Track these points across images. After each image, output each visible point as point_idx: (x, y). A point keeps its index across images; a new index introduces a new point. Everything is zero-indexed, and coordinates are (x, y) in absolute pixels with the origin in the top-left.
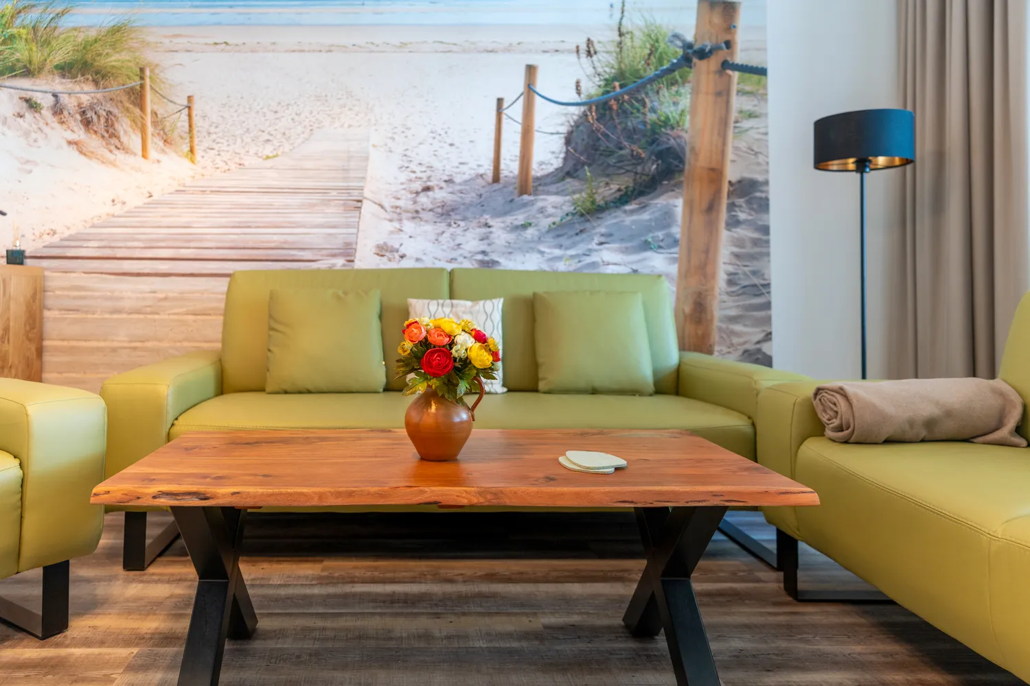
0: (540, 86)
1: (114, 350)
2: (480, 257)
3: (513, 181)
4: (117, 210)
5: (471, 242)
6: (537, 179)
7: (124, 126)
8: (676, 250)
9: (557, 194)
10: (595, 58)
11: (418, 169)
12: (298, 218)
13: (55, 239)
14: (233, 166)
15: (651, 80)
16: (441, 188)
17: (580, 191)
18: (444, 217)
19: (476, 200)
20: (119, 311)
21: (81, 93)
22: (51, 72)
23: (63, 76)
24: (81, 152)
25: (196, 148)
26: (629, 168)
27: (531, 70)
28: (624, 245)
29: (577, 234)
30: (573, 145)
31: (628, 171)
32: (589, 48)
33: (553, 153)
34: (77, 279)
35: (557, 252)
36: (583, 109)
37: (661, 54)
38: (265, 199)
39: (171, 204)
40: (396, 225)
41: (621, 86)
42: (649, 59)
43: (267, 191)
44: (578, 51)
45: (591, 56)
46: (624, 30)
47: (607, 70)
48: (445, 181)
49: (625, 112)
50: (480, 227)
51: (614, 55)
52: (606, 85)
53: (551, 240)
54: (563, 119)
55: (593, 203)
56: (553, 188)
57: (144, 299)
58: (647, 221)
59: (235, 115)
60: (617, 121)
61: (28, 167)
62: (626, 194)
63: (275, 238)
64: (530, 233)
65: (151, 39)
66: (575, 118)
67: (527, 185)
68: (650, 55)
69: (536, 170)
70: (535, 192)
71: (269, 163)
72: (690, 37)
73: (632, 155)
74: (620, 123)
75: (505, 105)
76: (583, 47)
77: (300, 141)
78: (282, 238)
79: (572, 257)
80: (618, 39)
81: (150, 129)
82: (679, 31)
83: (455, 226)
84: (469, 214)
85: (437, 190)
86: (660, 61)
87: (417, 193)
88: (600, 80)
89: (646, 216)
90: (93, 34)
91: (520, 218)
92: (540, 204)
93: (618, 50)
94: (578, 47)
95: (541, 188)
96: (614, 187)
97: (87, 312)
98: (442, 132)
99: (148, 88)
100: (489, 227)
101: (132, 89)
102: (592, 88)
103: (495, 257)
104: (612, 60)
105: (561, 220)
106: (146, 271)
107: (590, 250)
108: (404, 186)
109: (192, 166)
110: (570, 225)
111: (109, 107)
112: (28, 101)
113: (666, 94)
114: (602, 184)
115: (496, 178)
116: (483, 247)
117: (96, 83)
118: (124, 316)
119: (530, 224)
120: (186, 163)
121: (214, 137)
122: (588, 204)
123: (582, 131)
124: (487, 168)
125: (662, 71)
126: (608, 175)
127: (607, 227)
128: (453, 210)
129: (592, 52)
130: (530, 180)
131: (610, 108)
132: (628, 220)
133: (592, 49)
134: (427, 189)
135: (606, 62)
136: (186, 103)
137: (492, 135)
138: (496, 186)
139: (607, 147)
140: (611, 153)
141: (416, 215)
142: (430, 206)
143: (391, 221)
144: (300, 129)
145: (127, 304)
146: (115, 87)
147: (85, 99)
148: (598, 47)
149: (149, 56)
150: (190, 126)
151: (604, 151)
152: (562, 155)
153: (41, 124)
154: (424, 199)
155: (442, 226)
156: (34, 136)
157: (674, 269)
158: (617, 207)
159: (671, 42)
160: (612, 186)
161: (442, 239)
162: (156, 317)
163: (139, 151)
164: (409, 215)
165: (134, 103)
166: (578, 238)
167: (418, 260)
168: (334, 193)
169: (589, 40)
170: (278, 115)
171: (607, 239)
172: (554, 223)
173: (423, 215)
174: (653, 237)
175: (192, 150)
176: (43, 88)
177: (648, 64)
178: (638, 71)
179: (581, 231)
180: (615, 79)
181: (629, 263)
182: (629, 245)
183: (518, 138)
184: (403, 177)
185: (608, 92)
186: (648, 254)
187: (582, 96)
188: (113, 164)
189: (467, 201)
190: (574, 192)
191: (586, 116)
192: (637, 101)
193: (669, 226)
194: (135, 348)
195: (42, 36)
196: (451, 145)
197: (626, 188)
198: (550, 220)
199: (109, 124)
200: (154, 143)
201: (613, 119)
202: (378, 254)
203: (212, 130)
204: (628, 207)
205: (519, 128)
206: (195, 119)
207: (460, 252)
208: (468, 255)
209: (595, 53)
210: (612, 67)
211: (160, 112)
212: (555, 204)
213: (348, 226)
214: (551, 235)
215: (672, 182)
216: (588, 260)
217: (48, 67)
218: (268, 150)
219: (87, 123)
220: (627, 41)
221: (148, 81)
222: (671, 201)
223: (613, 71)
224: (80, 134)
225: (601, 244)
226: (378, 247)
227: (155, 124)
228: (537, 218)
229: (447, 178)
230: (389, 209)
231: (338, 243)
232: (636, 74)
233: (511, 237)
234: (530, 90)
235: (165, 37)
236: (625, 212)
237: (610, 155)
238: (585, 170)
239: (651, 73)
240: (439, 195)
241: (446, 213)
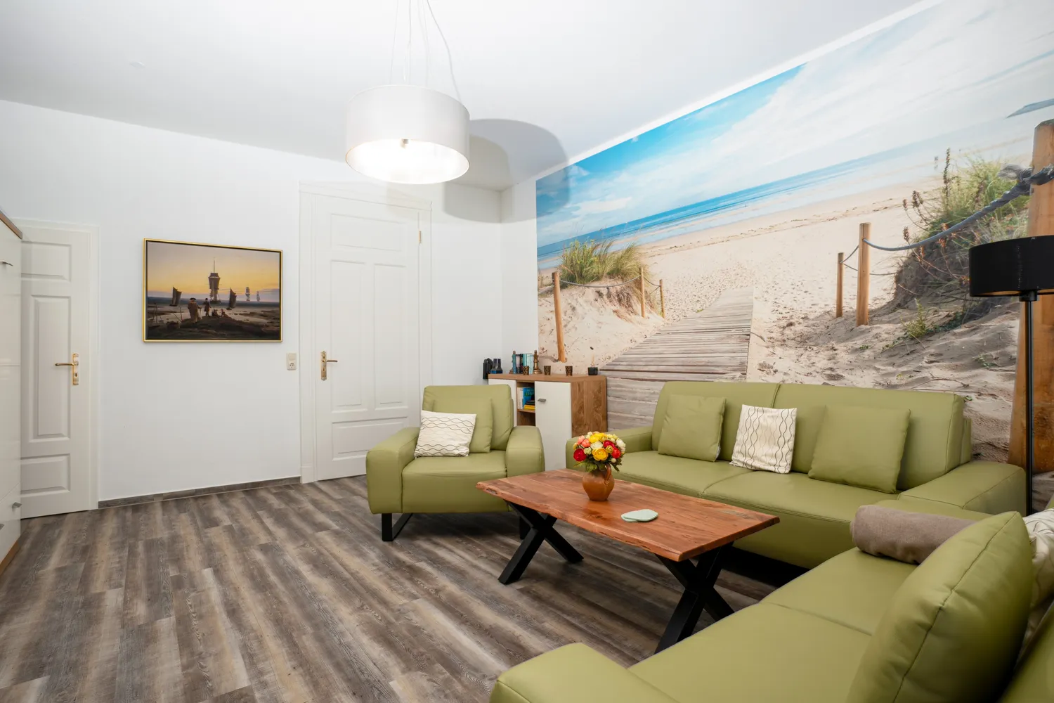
0: (872, 239)
1: (634, 419)
2: (828, 372)
3: (852, 314)
4: (633, 345)
5: (822, 361)
6: (872, 311)
7: (634, 300)
8: (1013, 367)
9: (889, 322)
10: (921, 207)
11: (784, 312)
12: (714, 347)
13: (610, 361)
14: (682, 318)
15: (981, 215)
16: (800, 323)
17: (911, 319)
18: (802, 344)
19: (825, 330)
20: (635, 399)
21: (617, 285)
22: (606, 277)
23: (610, 278)
24: (618, 316)
25: (664, 308)
26: (958, 296)
27: (864, 227)
28: (954, 363)
29: (908, 354)
30: (903, 282)
31: (957, 299)
32: (915, 199)
33: (885, 290)
34: (619, 381)
35: (891, 369)
36: (910, 251)
37: (991, 188)
38: (697, 336)
39: (655, 342)
40: (771, 350)
41: (948, 226)
42: (977, 197)
43: (698, 331)
44: (905, 204)
45: (918, 206)
46: (947, 177)
47: (933, 214)
48: (802, 318)
49: (953, 248)
50: (828, 350)
51: (940, 200)
52: (933, 228)
53: (885, 359)
54: (894, 262)
55: (923, 328)
56: (885, 318)
57: (645, 393)
58: (978, 342)
59: (681, 288)
60: (944, 257)
61: (600, 325)
62: (955, 319)
63: (703, 359)
64: (867, 353)
65: (643, 251)
66: (904, 259)
67: (864, 317)
68: (978, 192)
69: (871, 305)
70: (871, 322)
71: (699, 314)
72: (1026, 166)
73: (961, 284)
74: (947, 259)
75: (845, 258)
76: (910, 200)
77: (714, 299)
78: (706, 360)
79: (904, 373)
80: (944, 186)
81: (644, 301)
82: (1011, 163)
83: (810, 350)
84: (820, 342)
85: (797, 325)
86: (991, 196)
87: (784, 328)
88: (927, 224)
89: (976, 337)
90: (620, 254)
91: (859, 343)
92: (875, 331)
93: (944, 195)
94: (904, 201)
95: (875, 319)
96: (943, 314)
97: (623, 399)
98: (799, 284)
99: (643, 278)
100: (835, 350)
101: (636, 280)
102: (918, 232)
103: (839, 372)
104: (938, 205)
105: (894, 343)
106: (646, 378)
107: (921, 367)
108: (775, 324)
109: (663, 319)
110: (902, 347)
111: (628, 291)
112: (598, 292)
113: (998, 224)
114: (930, 312)
115: (839, 314)
116: (831, 365)
117: (622, 279)
118: (637, 402)
119: (867, 347)
120: (660, 317)
121: (672, 302)
122: (918, 330)
123: (910, 269)
124: (833, 307)
125: (992, 204)
126: (937, 304)
127: (935, 348)
128: (808, 339)
129: (919, 202)
130: (867, 313)
131: (937, 247)
132: (958, 342)
133: (918, 200)
134: (791, 324)
135: (933, 208)
136: (659, 284)
137: (836, 282)
138: (839, 320)
139: (935, 280)
140: (940, 285)
141: (783, 343)
142: (793, 336)
143: (768, 347)
144: (714, 292)
145: (638, 395)
146: (630, 280)
147: (619, 288)
148: (923, 197)
149: (644, 261)
150: (661, 297)
151: (932, 283)
152: (894, 291)
153: (604, 304)
154: (787, 331)
155: (801, 350)
156: (601, 309)
157: (1010, 385)
158: (946, 331)
159: (1003, 175)
160: (940, 313)
161: (802, 359)
162: (650, 403)
163: (640, 313)
164: (779, 343)
165: (637, 288)
166: (908, 358)
167: (785, 374)
168: (734, 330)
169: (915, 192)
170: (702, 285)
171: (937, 358)
172: (887, 346)
173: (789, 343)
174: (985, 356)
175: (662, 311)
176: (604, 284)
177: (977, 201)
178: (965, 209)
179: (912, 352)
180: (941, 221)
181: (958, 378)
182: (958, 363)
183: (856, 281)
184: (775, 317)
185: (936, 233)
186: (981, 371)
187: (910, 240)
188: (630, 321)
189: (818, 331)
190: (905, 320)
191: (914, 256)
192: (966, 235)
193: (1004, 345)
194: (641, 419)
195: (602, 260)
196: (806, 292)
197: (954, 314)
198: (885, 343)
199: (628, 300)
200: (647, 308)
201: (941, 256)
202: (760, 370)
203: (671, 298)
204: (957, 331)
205: (856, 274)
206: (665, 294)
207: (813, 368)
208: (820, 371)
209: (922, 202)
210: (939, 211)
211: (648, 290)
212: (888, 331)
213: (743, 352)
214: (885, 355)
215: (1007, 305)
216: (919, 376)
217: (605, 274)
218: (698, 307)
219: (620, 300)
220: (954, 185)
221: (642, 274)
222: (1006, 323)
223: (939, 214)
224: (617, 307)
225: (932, 362)
226: (760, 365)
227: (646, 297)
228: (872, 342)
229: (803, 316)
230: (766, 339)
231: (736, 363)
232: (964, 213)
233: (852, 357)
234: (864, 242)
235: (648, 249)
236: (955, 334)
237: (937, 287)
238: (914, 302)
239: (980, 208)
240: (798, 328)
241: (804, 341)
